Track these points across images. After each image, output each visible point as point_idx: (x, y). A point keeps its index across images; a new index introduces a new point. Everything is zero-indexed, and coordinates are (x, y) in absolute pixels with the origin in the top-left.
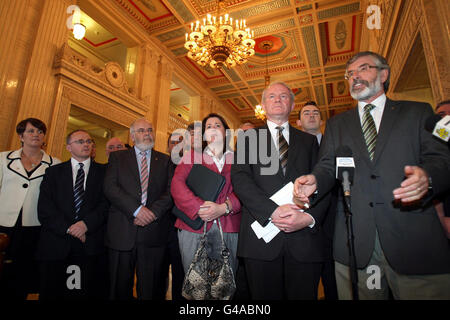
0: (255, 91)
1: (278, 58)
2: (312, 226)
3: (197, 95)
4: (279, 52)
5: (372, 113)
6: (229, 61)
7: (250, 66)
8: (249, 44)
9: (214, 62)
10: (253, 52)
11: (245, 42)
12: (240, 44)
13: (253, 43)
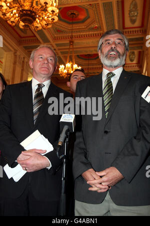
0: (63, 53)
1: (82, 26)
2: (49, 168)
3: (10, 50)
4: (83, 21)
5: (112, 79)
6: (35, 24)
7: (59, 31)
8: (53, 11)
9: (22, 24)
10: (56, 19)
11: (50, 9)
12: (45, 10)
13: (57, 11)
